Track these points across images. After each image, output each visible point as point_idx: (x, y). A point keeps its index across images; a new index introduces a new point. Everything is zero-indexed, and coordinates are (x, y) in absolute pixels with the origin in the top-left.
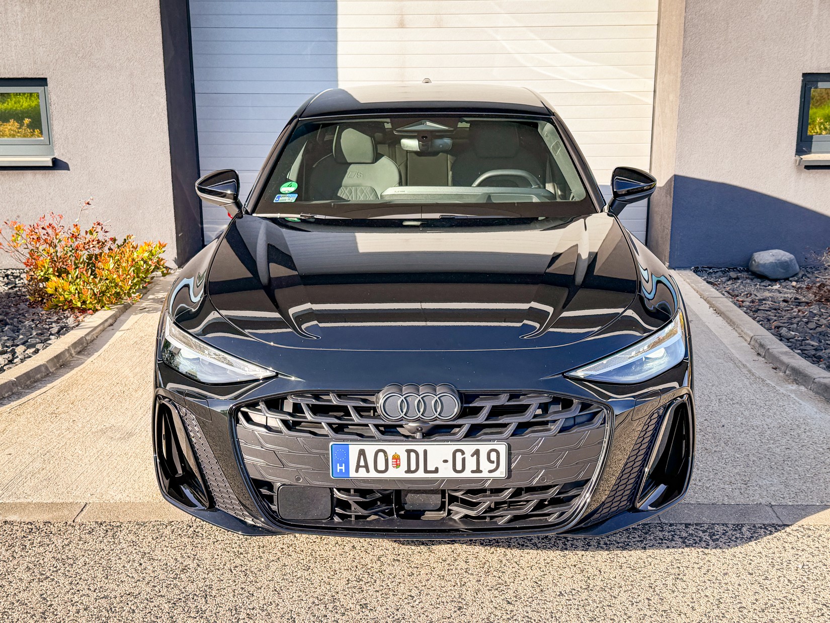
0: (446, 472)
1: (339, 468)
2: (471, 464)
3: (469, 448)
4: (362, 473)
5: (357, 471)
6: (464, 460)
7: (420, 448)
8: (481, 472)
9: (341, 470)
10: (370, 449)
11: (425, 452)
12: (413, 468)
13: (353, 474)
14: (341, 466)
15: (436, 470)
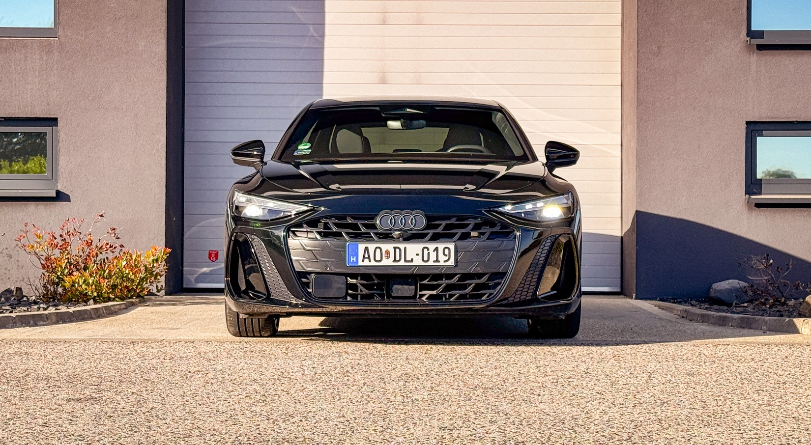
0: (418, 262)
1: (352, 259)
2: (433, 256)
3: (432, 246)
4: (366, 262)
5: (363, 261)
6: (429, 253)
7: (402, 246)
8: (439, 262)
9: (353, 261)
10: (372, 247)
11: (405, 248)
12: (398, 259)
13: (360, 263)
14: (353, 258)
15: (412, 261)
